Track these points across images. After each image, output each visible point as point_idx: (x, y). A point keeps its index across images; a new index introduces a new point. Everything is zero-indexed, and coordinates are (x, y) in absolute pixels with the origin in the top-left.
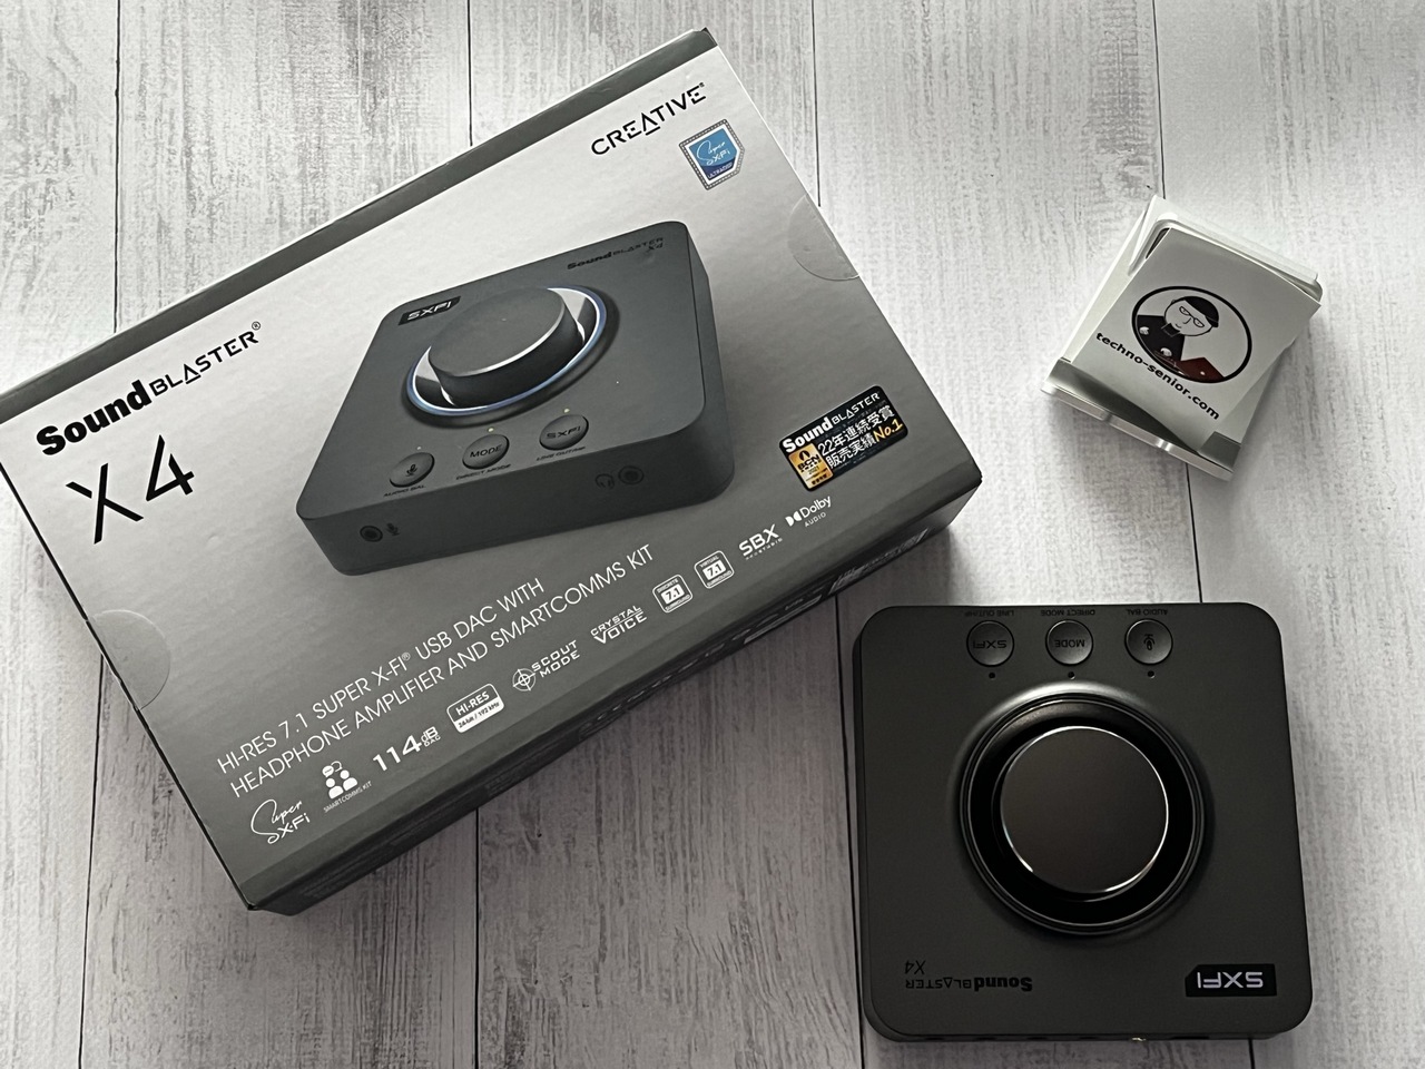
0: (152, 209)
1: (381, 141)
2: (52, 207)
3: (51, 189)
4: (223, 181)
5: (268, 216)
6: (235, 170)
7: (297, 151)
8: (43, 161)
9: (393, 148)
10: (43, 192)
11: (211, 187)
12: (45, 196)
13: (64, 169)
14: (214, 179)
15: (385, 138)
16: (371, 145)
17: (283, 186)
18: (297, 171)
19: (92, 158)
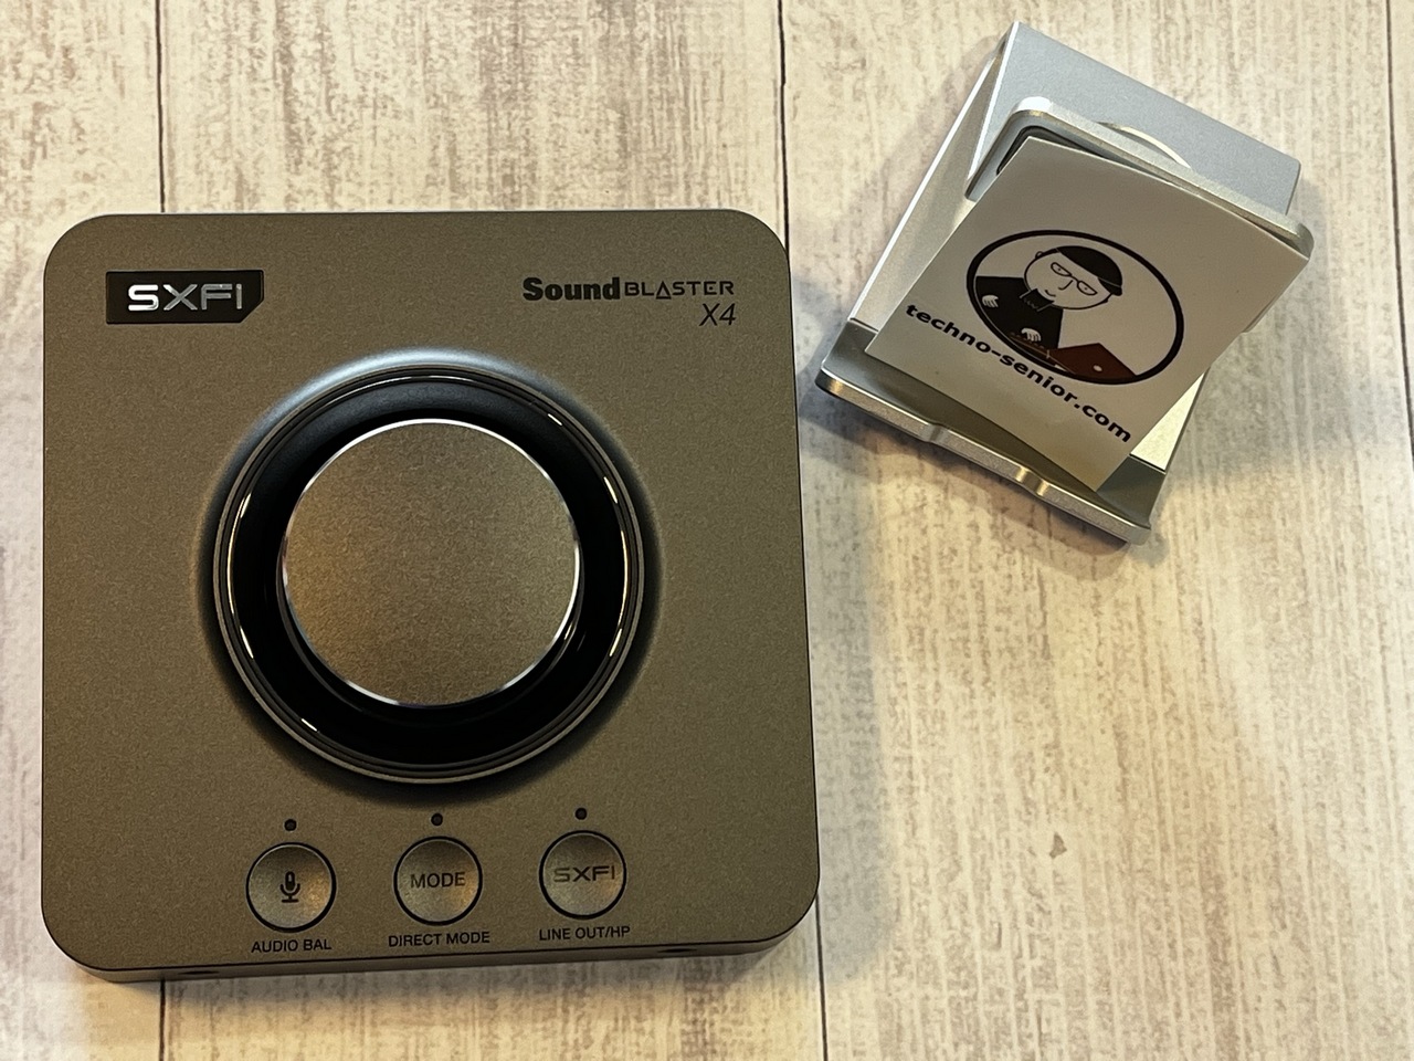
0: (225, 160)
1: (624, 32)
2: (45, 155)
3: (43, 122)
4: (348, 107)
5: (430, 171)
6: (370, 87)
7: (476, 53)
8: (25, 70)
9: (645, 45)
10: (29, 126)
11: (326, 117)
12: (32, 135)
13: (65, 85)
14: (334, 104)
15: (631, 25)
16: (605, 40)
17: (456, 116)
18: (478, 89)
19: (114, 64)
